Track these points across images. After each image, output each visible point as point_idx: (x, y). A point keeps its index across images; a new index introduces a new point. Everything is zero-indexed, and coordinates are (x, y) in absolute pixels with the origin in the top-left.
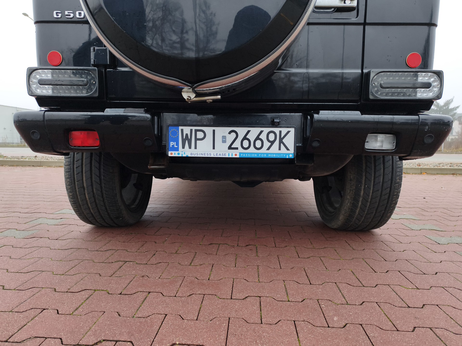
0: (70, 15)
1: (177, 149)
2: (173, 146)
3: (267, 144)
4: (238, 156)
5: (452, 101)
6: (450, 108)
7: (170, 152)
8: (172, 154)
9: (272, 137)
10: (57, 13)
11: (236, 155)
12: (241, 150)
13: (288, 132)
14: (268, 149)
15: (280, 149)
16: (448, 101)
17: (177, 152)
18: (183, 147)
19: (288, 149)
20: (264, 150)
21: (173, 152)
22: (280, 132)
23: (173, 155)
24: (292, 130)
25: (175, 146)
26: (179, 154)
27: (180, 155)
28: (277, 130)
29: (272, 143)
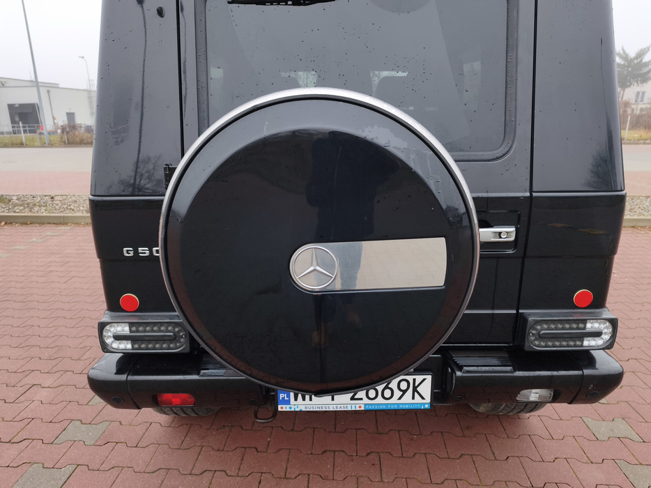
0: (145, 253)
1: (288, 402)
2: (283, 398)
3: (398, 393)
4: (363, 408)
5: (649, 49)
6: (644, 61)
7: (279, 406)
8: (282, 408)
9: (404, 386)
10: (128, 251)
11: (360, 407)
12: (366, 401)
13: (424, 380)
14: (400, 398)
15: (413, 398)
16: (642, 50)
17: (288, 406)
18: (296, 399)
19: (423, 398)
20: (394, 400)
21: (284, 406)
22: (414, 380)
23: (284, 410)
24: (429, 378)
25: (286, 399)
26: (290, 408)
27: (293, 410)
28: (410, 378)
29: (404, 392)
